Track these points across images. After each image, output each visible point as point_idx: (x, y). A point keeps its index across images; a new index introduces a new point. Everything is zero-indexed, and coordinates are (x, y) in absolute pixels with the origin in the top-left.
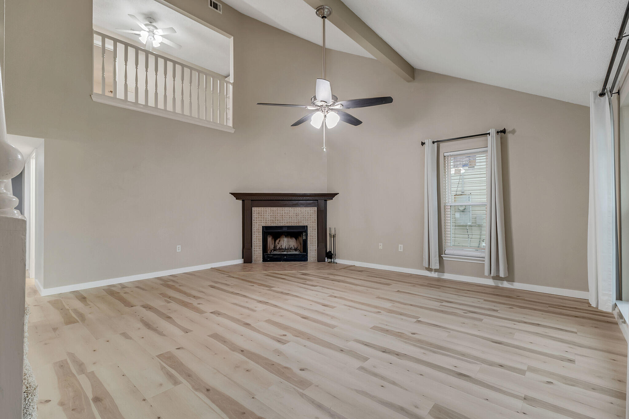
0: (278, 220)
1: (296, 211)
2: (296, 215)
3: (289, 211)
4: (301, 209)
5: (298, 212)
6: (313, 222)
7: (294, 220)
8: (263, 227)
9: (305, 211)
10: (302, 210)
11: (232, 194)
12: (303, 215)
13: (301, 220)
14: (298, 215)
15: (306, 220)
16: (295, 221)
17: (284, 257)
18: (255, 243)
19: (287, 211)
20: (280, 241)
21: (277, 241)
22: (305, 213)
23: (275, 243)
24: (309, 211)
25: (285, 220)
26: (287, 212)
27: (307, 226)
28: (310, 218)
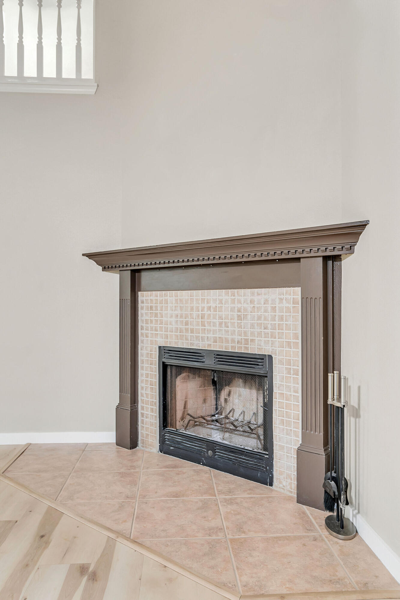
0: (192, 331)
1: (239, 302)
2: (239, 318)
3: (221, 302)
4: (253, 294)
5: (245, 305)
6: (289, 344)
7: (233, 333)
8: (160, 347)
9: (266, 302)
10: (256, 298)
11: (90, 256)
12: (259, 318)
13: (252, 334)
14: (245, 316)
15: (266, 335)
16: (237, 338)
17: (208, 450)
18: (144, 392)
19: (215, 300)
20: (229, 394)
21: (224, 394)
22: (266, 311)
23: (217, 399)
24: (277, 301)
25: (209, 331)
26: (214, 305)
27: (270, 357)
28: (280, 327)
